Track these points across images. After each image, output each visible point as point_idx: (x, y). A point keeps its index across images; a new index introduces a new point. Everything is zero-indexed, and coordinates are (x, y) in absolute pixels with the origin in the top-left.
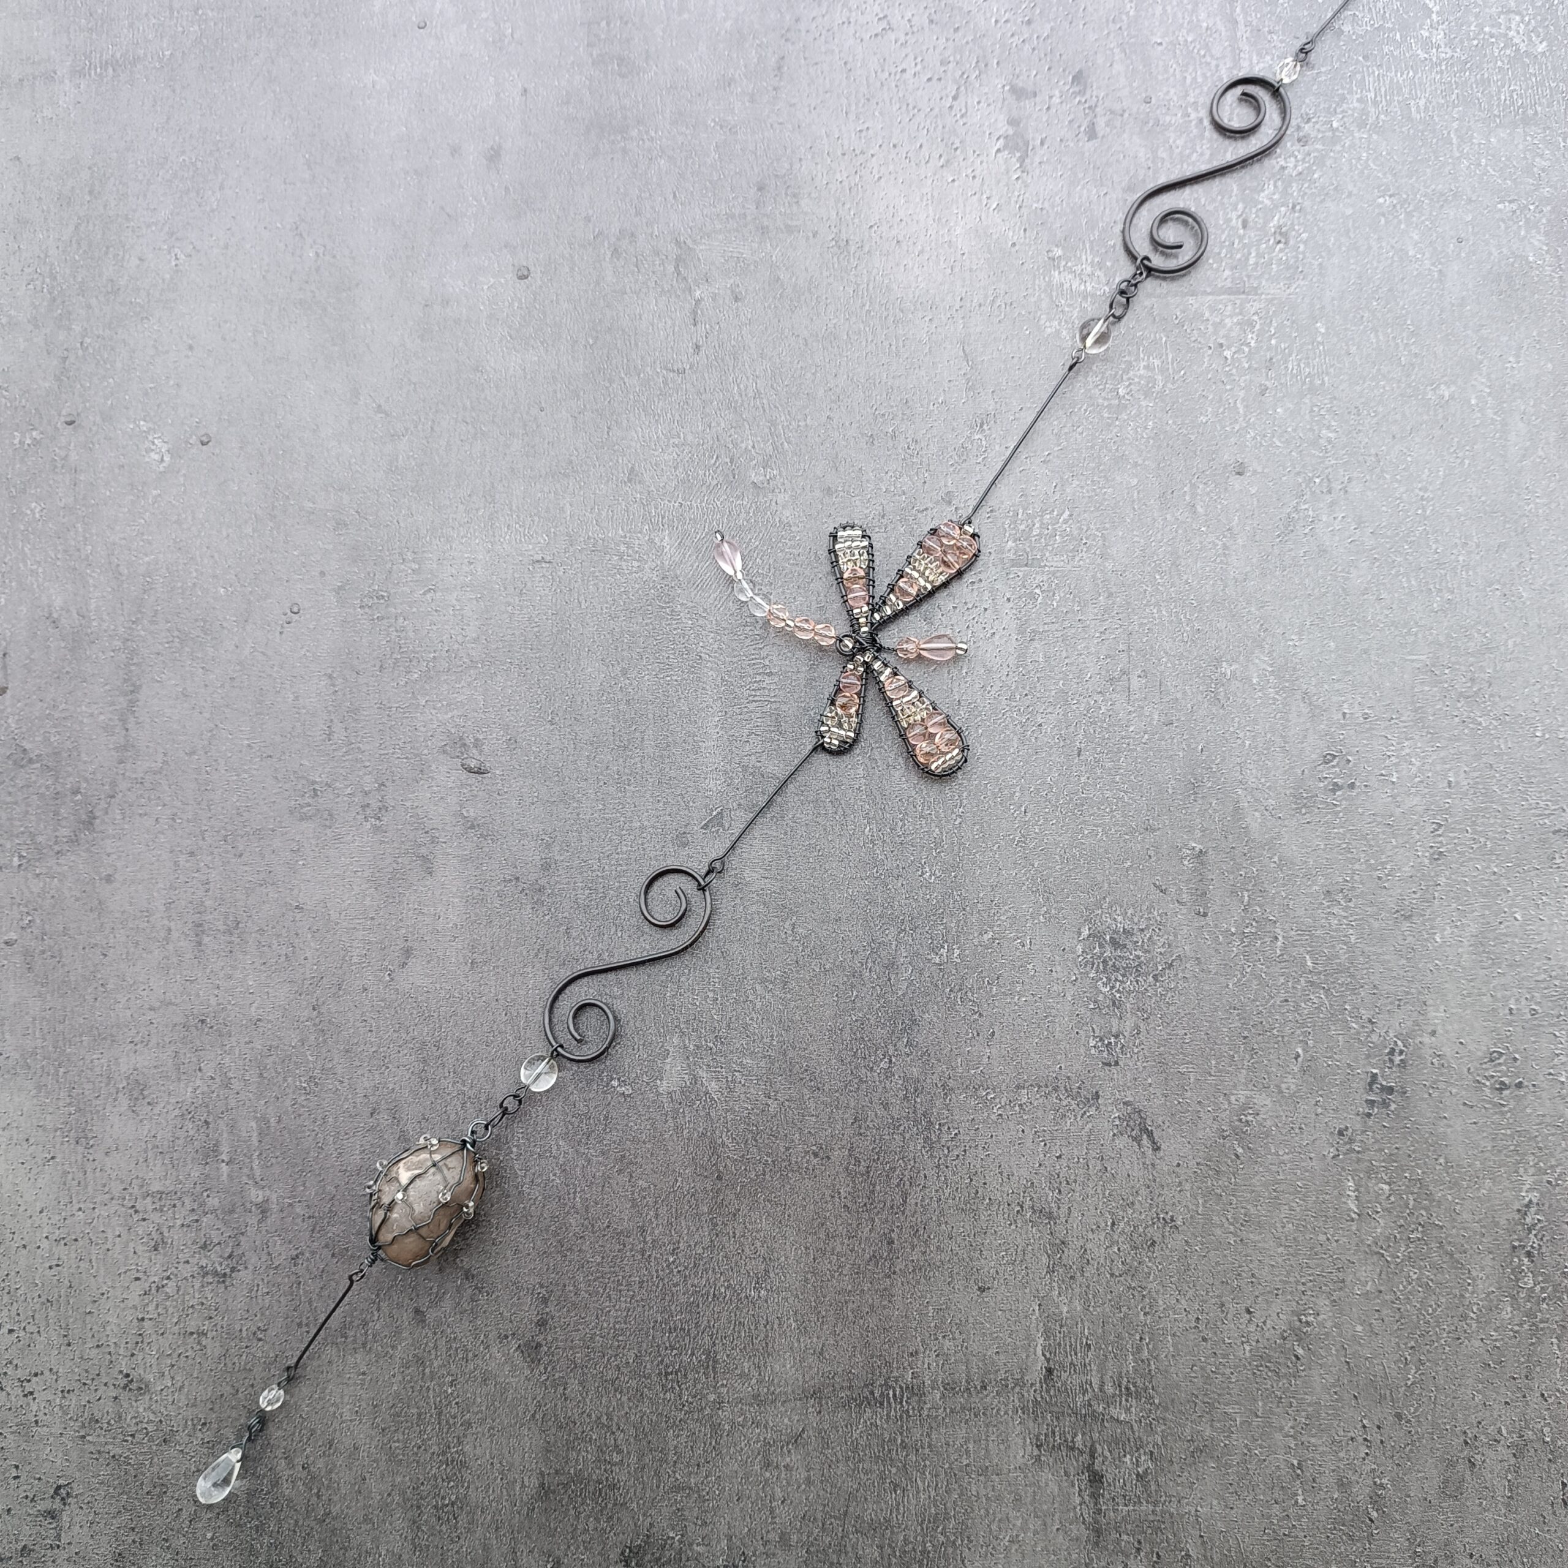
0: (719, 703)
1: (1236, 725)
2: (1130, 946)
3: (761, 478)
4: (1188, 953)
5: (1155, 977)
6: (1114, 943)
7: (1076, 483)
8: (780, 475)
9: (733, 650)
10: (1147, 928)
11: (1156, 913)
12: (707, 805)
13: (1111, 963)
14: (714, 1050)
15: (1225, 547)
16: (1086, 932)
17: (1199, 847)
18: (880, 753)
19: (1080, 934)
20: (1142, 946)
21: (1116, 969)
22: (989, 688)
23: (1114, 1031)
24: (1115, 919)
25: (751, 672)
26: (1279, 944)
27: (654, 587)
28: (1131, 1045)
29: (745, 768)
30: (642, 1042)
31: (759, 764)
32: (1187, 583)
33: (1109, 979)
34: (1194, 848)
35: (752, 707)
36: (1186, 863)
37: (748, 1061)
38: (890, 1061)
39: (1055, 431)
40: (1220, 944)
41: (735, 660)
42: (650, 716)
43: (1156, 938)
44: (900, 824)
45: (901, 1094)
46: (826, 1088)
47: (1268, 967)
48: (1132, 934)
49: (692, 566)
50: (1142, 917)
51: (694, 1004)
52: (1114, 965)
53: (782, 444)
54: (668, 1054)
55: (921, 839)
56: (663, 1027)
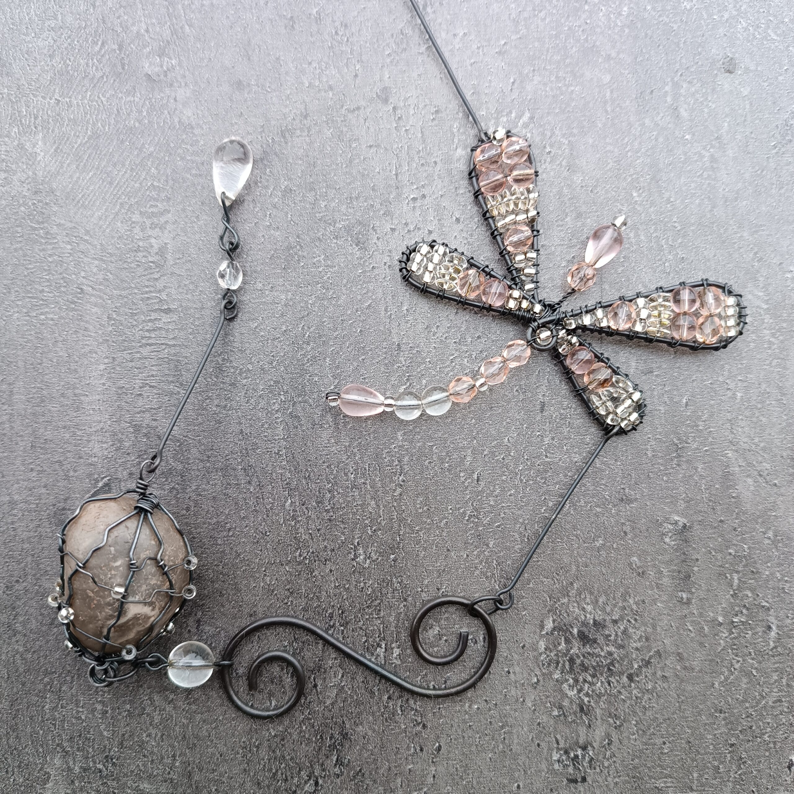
0: (104, 348)
1: (726, 373)
2: (601, 640)
3: (157, 69)
4: (668, 648)
5: (630, 678)
6: (583, 638)
7: (537, 79)
8: (180, 64)
9: (122, 281)
10: (622, 618)
11: (631, 601)
12: (90, 475)
13: (578, 661)
14: (105, 773)
15: (713, 159)
16: (549, 625)
17: (682, 521)
18: (304, 409)
19: (542, 627)
20: (616, 640)
21: (585, 668)
22: (433, 330)
23: (581, 741)
24: (584, 609)
25: (145, 308)
26: (773, 634)
27: (24, 204)
28: (601, 757)
29: (137, 428)
30: (17, 764)
31: (154, 424)
32: (668, 201)
33: (576, 681)
34: (676, 523)
35: (145, 351)
36: (667, 540)
38: (317, 783)
39: (513, 16)
40: (706, 636)
41: (124, 293)
42: (20, 364)
43: (631, 630)
44: (328, 495)
47: (760, 663)
48: (604, 627)
49: (71, 177)
50: (615, 606)
51: (79, 718)
52: (582, 664)
53: (181, 28)
54: (49, 778)
55: (354, 514)
56: (42, 746)
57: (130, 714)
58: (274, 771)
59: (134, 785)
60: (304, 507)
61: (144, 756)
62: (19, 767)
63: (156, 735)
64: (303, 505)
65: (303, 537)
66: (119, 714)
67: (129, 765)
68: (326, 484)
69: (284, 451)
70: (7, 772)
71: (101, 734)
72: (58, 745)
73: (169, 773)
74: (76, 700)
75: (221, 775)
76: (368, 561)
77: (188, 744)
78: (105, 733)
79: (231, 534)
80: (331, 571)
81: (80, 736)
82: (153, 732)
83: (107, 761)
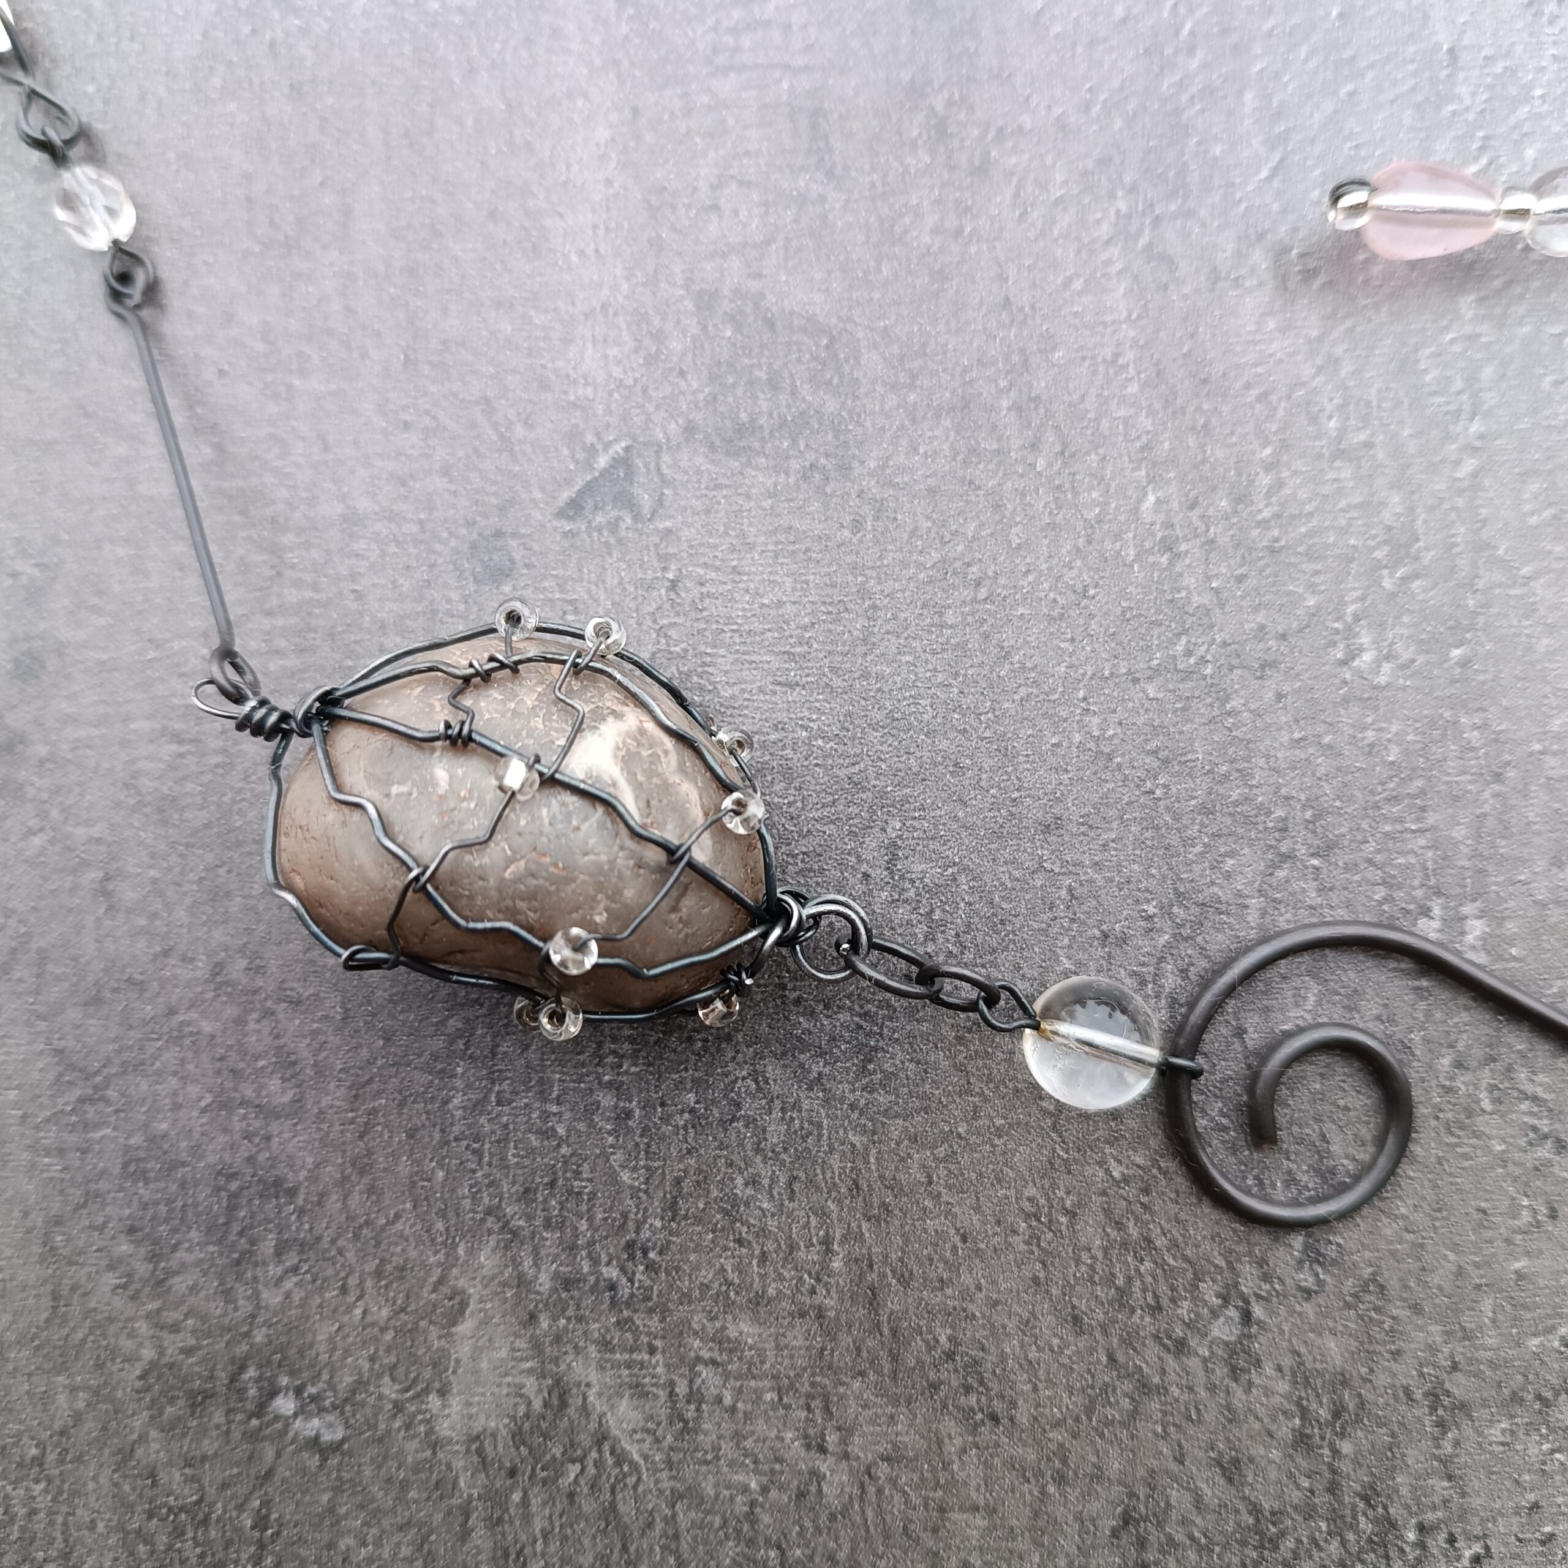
0: (609, 81)
12: (573, 436)
14: (625, 1291)
18: (1184, 236)
29: (706, 300)
30: (371, 1265)
31: (754, 285)
37: (743, 1328)
38: (1247, 1317)
42: (373, 135)
44: (1265, 480)
45: (1285, 1429)
46: (1023, 1417)
51: (547, 1134)
54: (463, 1305)
55: (1344, 531)
56: (443, 1214)
57: (697, 1121)
58: (1120, 1282)
59: (711, 1328)
60: (1195, 514)
61: (740, 1242)
62: (378, 1274)
63: (773, 1180)
64: (1193, 506)
65: (1196, 600)
66: (666, 1119)
67: (697, 1268)
68: (1256, 446)
69: (1130, 355)
70: (344, 1290)
71: (613, 1179)
72: (489, 1212)
73: (813, 1292)
74: (541, 1082)
75: (966, 1295)
76: (1386, 667)
77: (867, 1205)
78: (625, 1177)
79: (983, 593)
80: (1280, 696)
81: (552, 1184)
82: (764, 1171)
83: (631, 1257)
